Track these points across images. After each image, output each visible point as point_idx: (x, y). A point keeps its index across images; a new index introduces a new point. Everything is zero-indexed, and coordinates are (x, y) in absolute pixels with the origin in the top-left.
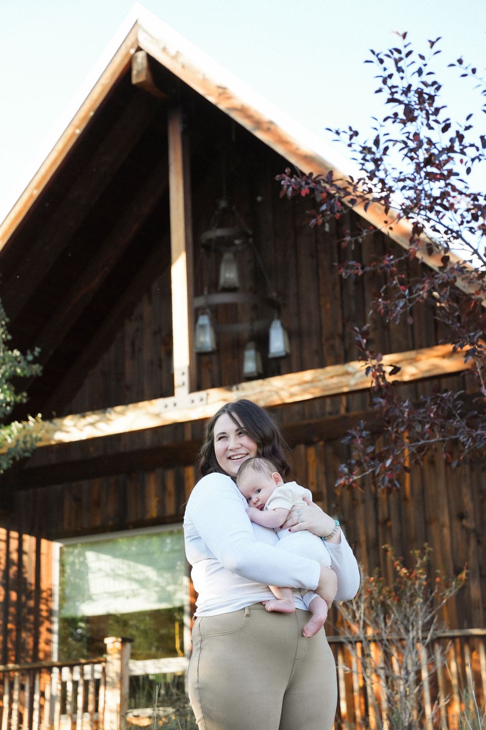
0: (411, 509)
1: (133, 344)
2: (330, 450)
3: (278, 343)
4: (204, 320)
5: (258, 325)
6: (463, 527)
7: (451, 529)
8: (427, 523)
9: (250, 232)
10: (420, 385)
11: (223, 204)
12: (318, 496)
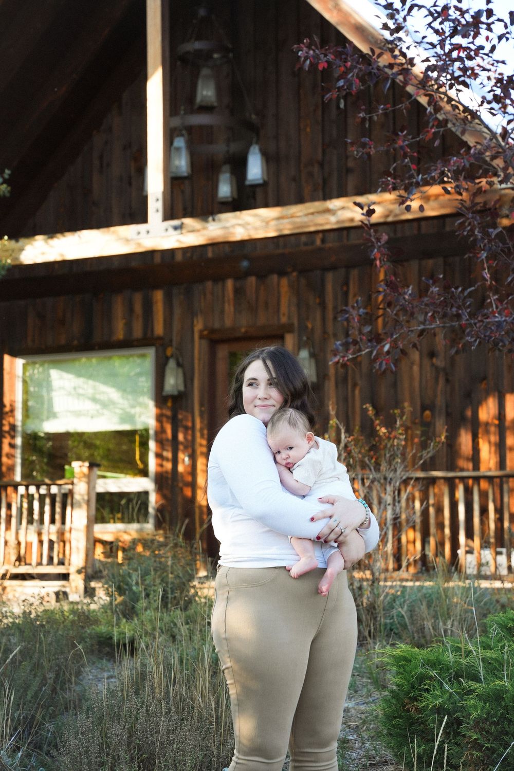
1: (101, 157)
2: (303, 281)
3: (255, 170)
4: (180, 142)
5: (234, 147)
6: (433, 365)
7: (421, 366)
9: (230, 46)
11: (202, 12)
12: (289, 328)
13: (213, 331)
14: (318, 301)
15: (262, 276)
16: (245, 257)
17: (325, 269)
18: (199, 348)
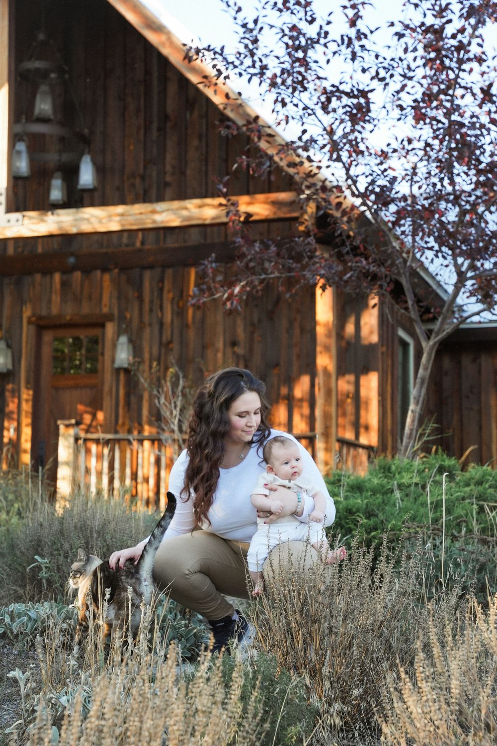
0: (192, 334)
2: (124, 277)
3: (87, 176)
4: (21, 147)
5: (65, 157)
6: (234, 353)
7: (224, 354)
8: (204, 347)
9: (66, 68)
10: (209, 229)
11: (41, 37)
12: (110, 317)
13: (40, 318)
14: (136, 294)
15: (87, 271)
16: (72, 254)
17: (144, 268)
18: (27, 332)
